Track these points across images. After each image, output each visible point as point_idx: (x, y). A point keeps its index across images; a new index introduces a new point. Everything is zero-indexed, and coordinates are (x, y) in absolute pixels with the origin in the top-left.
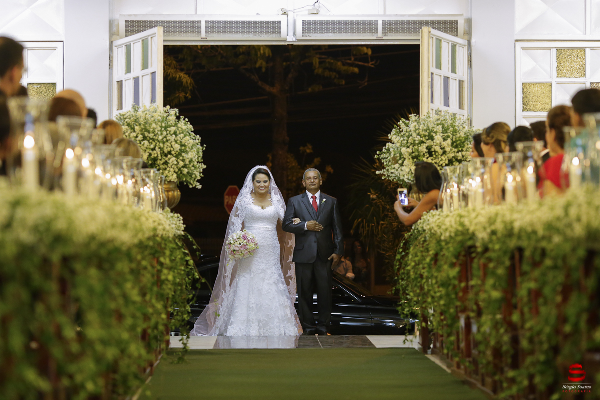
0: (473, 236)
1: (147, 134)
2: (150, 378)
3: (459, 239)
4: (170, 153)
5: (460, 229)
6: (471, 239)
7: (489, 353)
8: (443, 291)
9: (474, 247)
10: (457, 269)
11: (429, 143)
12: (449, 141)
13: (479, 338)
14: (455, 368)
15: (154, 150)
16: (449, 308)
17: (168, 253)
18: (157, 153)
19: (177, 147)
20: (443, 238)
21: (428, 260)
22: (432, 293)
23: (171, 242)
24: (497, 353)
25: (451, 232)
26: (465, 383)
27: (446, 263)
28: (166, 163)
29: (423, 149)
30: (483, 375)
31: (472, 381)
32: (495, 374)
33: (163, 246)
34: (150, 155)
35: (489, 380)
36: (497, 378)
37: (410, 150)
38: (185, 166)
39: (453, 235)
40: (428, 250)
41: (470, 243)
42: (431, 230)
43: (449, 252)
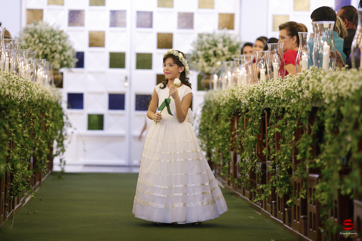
0: (240, 103)
1: (41, 39)
2: (38, 188)
3: (231, 104)
4: (56, 51)
5: (232, 98)
6: (238, 104)
7: (247, 175)
8: (220, 137)
9: (240, 109)
10: (229, 123)
11: (214, 49)
12: (227, 48)
13: (242, 165)
14: (227, 185)
15: (46, 49)
16: (225, 147)
17: (51, 110)
18: (48, 51)
19: (60, 48)
20: (221, 105)
21: (212, 118)
22: (214, 139)
23: (53, 104)
24: (253, 174)
25: (226, 101)
26: (232, 194)
27: (223, 120)
28: (53, 57)
29: (211, 52)
30: (244, 189)
31: (237, 193)
32: (251, 188)
33: (48, 106)
34: (43, 52)
35: (247, 192)
36: (252, 190)
37: (203, 53)
38: (65, 60)
39: (228, 102)
40: (212, 113)
41: (238, 107)
42: (214, 101)
43: (225, 113)
